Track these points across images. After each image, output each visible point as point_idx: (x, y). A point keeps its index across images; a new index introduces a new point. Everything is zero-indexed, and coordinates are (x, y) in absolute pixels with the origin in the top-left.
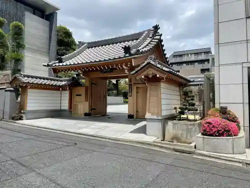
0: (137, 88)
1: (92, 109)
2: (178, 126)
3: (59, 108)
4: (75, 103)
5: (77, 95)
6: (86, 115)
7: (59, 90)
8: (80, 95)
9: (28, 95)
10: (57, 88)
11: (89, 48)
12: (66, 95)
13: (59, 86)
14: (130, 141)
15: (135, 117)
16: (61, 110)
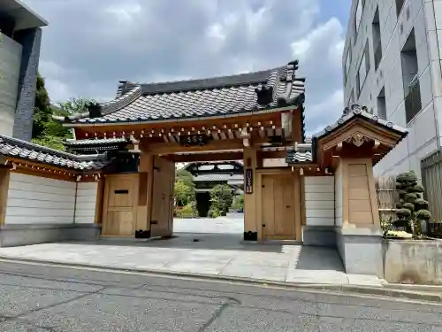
0: (263, 176)
1: (152, 222)
2: (414, 251)
3: (70, 221)
4: (110, 209)
5: (117, 192)
6: (140, 235)
7: (73, 179)
8: (126, 192)
9: (10, 187)
10: (71, 175)
11: (145, 95)
12: (90, 191)
13: (79, 169)
14: (326, 288)
15: (259, 236)
16: (75, 226)
